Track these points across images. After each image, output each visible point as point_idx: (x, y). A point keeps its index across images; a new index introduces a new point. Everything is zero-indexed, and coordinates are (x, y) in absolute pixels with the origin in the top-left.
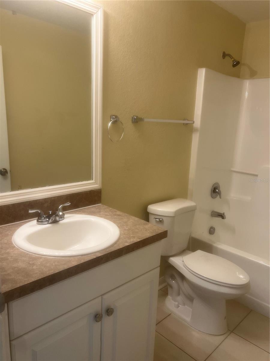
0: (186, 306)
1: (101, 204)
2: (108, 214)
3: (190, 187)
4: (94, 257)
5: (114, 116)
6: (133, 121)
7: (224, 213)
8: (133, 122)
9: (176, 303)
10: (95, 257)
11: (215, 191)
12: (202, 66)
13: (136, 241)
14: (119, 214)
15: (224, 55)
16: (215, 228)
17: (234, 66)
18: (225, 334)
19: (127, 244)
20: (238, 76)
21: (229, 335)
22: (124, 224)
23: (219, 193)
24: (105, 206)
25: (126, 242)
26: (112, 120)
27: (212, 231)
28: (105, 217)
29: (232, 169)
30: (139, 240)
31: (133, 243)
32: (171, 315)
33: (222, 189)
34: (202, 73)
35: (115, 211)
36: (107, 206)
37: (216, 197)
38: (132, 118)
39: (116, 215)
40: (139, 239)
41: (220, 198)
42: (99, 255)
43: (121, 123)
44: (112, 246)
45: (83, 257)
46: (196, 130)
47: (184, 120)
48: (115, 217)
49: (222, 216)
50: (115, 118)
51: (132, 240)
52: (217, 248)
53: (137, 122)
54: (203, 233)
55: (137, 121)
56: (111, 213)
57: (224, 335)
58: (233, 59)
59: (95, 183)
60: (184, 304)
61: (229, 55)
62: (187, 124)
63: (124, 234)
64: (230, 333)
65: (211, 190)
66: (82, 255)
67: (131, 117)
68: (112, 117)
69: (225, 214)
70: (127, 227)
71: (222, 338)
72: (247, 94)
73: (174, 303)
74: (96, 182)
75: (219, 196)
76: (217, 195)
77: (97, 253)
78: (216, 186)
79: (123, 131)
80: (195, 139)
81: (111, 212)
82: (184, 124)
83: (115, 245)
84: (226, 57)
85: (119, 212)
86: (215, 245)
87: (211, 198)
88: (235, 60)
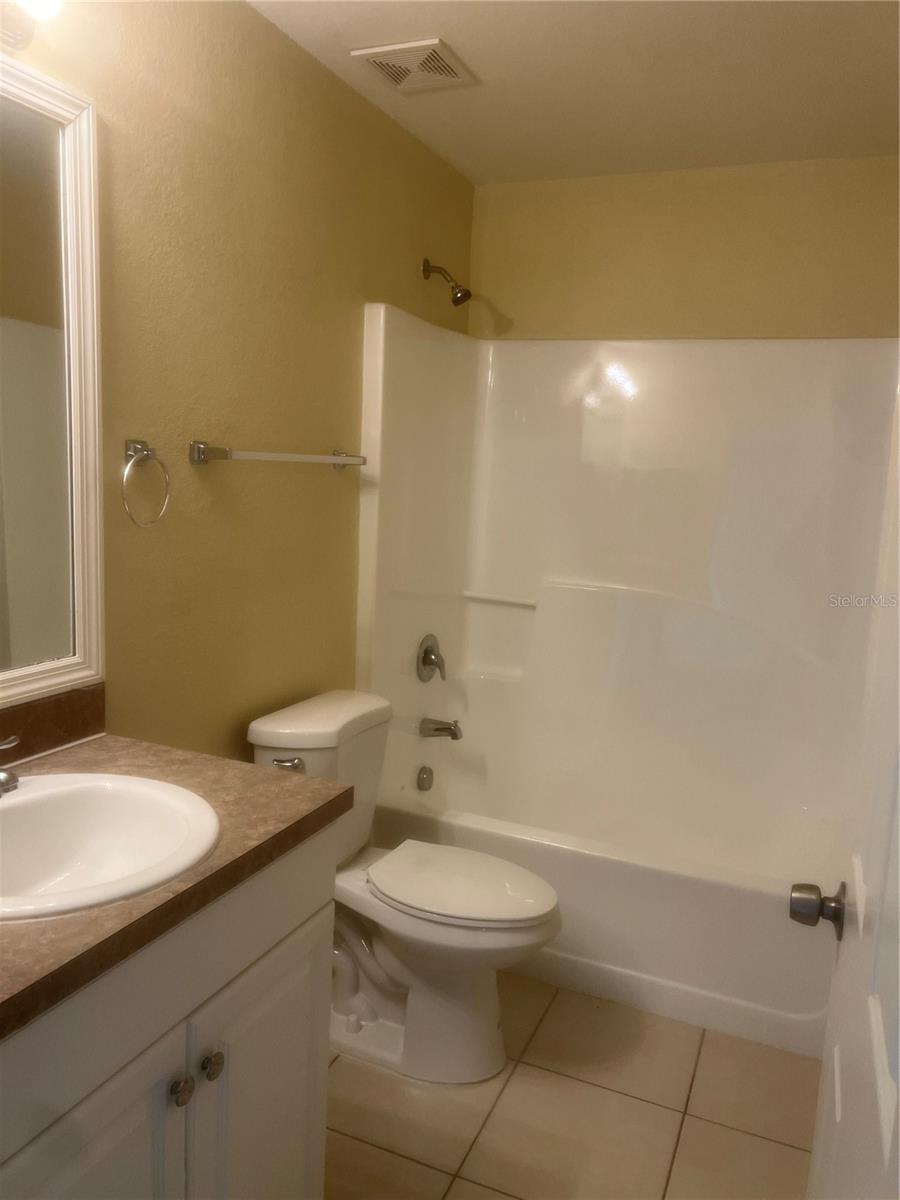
0: (381, 1021)
1: (104, 734)
2: (147, 763)
3: (362, 652)
4: (167, 894)
5: (138, 442)
6: (196, 457)
7: (456, 722)
8: (192, 460)
9: (353, 1018)
10: (171, 896)
11: (428, 660)
12: (375, 298)
13: (277, 832)
14: (182, 758)
15: (428, 269)
16: (434, 770)
17: (457, 302)
18: (498, 1074)
19: (253, 843)
20: (462, 327)
21: (512, 1073)
22: (214, 787)
23: (440, 665)
24: (122, 739)
25: (247, 837)
26: (132, 456)
27: (424, 780)
28: (140, 771)
29: (468, 593)
30: (283, 827)
31: (269, 837)
32: (339, 1059)
33: (445, 650)
34: (376, 319)
35: (166, 752)
36: (128, 739)
37: (430, 678)
38: (192, 447)
39: (172, 762)
40: (283, 822)
41: (443, 677)
42: (182, 887)
43: (162, 465)
44: (209, 855)
45: (131, 901)
46: (370, 483)
47: (336, 453)
48: (174, 768)
49: (451, 731)
50: (142, 450)
51: (262, 830)
52: (449, 828)
53: (205, 461)
54: (403, 788)
55: (205, 457)
56: (154, 759)
57: (501, 1075)
58: (452, 284)
59: (85, 664)
60: (374, 1016)
61: (440, 270)
62: (344, 466)
63: (230, 815)
64: (516, 1066)
65: (418, 658)
66: (126, 897)
67: (187, 447)
68: (132, 446)
69: (459, 724)
70: (228, 795)
71: (496, 1084)
72: (490, 378)
73: (345, 1018)
74: (85, 659)
75: (438, 670)
76: (433, 670)
77: (172, 883)
78: (429, 643)
79: (167, 490)
80: (369, 510)
81: (154, 755)
82: (334, 465)
83: (217, 853)
84: (432, 274)
85: (180, 752)
86: (445, 818)
87: (417, 679)
88: (458, 286)
